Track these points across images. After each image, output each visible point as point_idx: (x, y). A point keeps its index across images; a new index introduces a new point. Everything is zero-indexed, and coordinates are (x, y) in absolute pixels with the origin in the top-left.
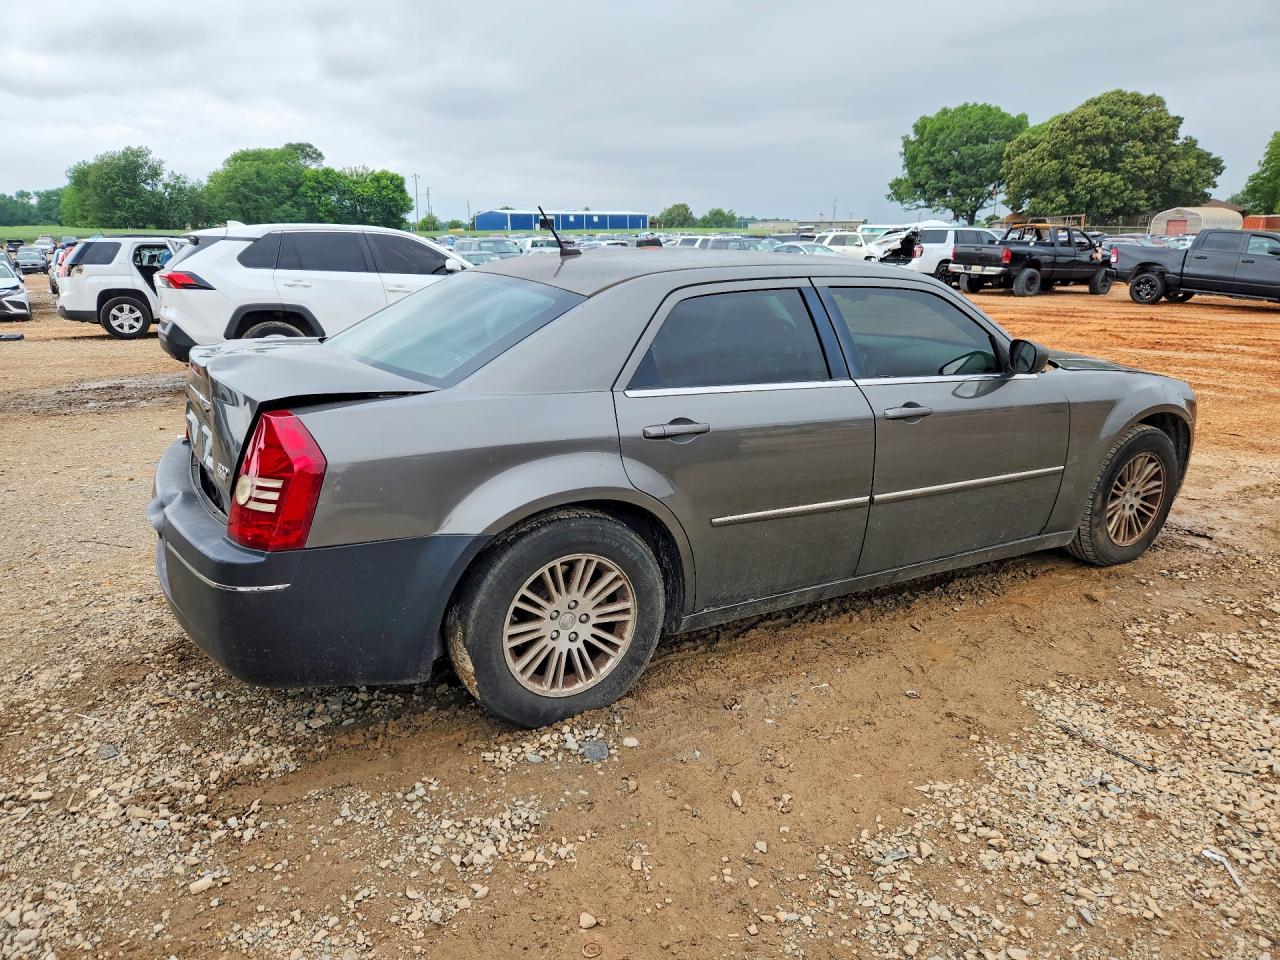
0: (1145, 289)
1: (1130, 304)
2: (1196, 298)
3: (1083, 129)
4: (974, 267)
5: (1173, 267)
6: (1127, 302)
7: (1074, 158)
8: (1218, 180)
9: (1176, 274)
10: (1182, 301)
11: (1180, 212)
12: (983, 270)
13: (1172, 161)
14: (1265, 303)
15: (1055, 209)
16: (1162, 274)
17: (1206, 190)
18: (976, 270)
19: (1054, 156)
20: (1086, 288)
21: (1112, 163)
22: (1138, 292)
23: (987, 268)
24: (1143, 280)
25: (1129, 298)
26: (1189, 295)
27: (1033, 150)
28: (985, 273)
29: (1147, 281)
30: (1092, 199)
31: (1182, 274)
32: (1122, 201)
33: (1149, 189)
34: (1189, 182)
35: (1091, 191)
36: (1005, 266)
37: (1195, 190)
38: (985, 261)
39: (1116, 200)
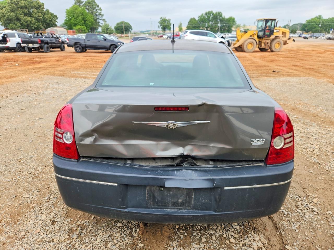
0: (78, 49)
1: (75, 53)
2: (88, 50)
3: (18, 4)
4: (30, 45)
5: (83, 43)
6: (74, 52)
7: (18, 12)
8: (57, 20)
9: (84, 45)
10: (85, 51)
11: (52, 29)
12: (33, 46)
13: (45, 15)
14: (104, 51)
15: (18, 27)
16: (80, 45)
17: (56, 23)
18: (31, 45)
19: (12, 11)
20: (59, 49)
21: (30, 15)
22: (76, 50)
23: (34, 45)
24: (77, 47)
25: (74, 51)
26: (86, 50)
27: (5, 9)
28: (34, 46)
29: (78, 47)
30: (27, 24)
31: (85, 45)
32: (36, 25)
33: (42, 22)
34: (51, 21)
35: (26, 22)
36: (40, 44)
37: (53, 23)
38: (33, 43)
39: (35, 25)
